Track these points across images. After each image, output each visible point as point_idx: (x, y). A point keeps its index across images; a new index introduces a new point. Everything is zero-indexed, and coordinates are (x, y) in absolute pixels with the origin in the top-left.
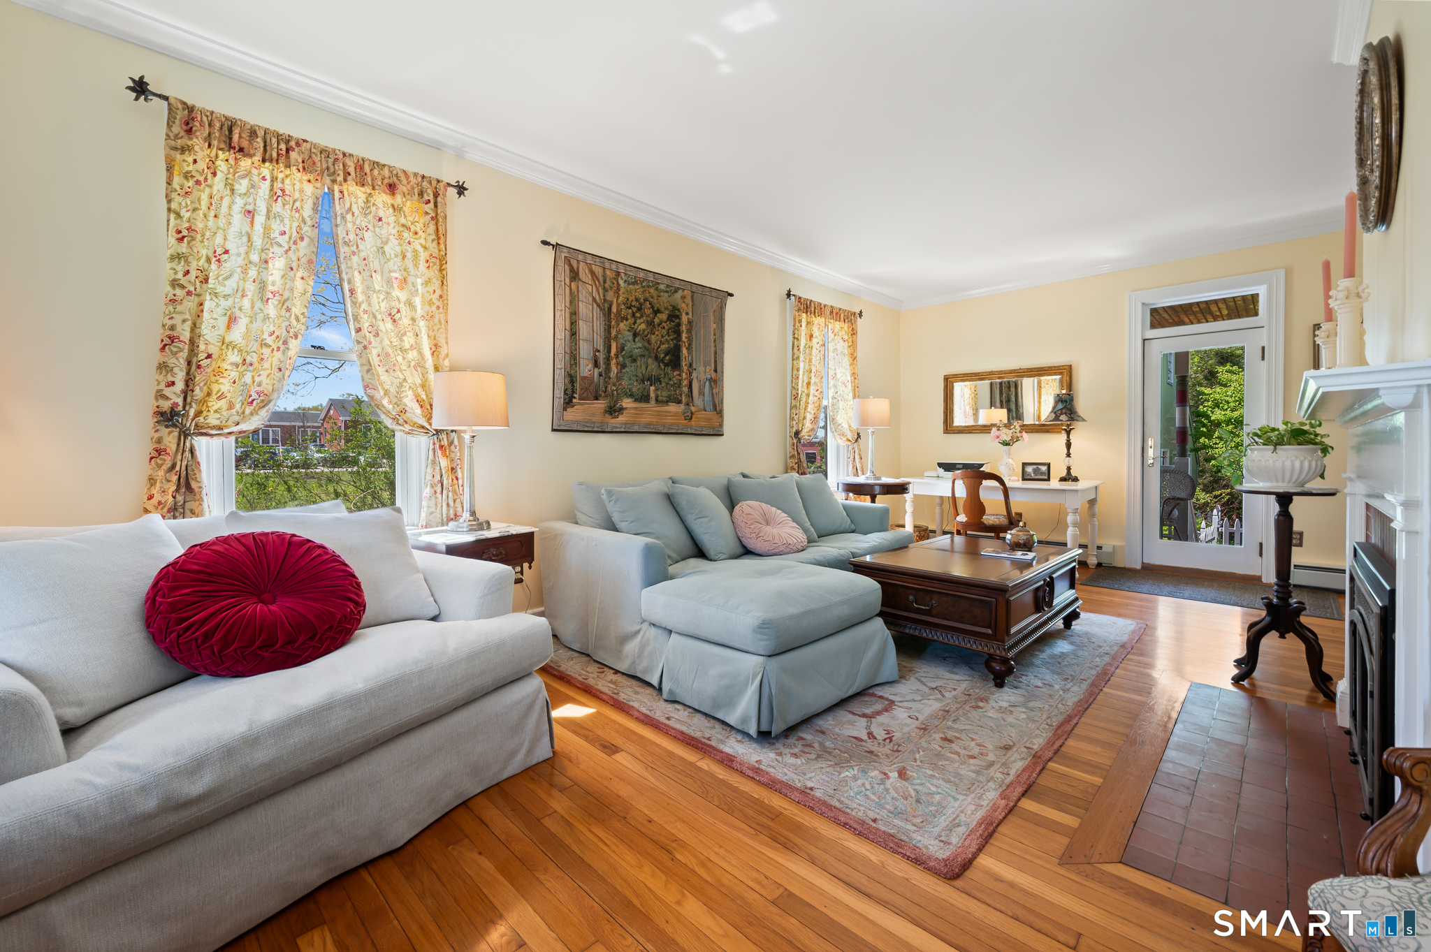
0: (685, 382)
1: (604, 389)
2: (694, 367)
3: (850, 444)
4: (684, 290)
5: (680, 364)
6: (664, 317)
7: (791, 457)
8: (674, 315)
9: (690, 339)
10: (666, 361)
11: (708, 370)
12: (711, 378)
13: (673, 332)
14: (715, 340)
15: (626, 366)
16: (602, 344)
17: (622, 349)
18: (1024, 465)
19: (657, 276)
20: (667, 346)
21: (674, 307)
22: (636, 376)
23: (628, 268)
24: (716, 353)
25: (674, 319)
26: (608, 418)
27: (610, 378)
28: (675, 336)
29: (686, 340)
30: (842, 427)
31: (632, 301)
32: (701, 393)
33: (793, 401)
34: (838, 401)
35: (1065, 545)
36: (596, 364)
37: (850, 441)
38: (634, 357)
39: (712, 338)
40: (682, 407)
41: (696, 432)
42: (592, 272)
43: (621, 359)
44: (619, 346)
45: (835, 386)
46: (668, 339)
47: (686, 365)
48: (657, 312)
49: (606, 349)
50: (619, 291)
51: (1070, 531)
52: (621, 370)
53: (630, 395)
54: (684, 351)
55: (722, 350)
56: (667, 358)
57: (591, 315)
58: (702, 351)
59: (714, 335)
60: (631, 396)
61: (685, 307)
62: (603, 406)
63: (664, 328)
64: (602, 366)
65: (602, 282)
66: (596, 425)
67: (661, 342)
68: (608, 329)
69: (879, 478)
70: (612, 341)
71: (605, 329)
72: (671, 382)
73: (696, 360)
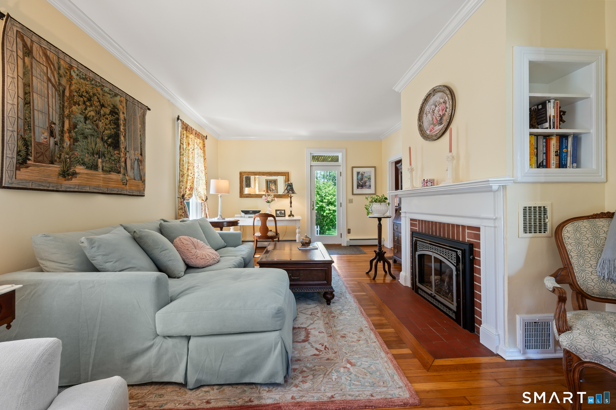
0: (123, 159)
1: (58, 156)
2: (127, 150)
3: (203, 202)
4: (121, 96)
5: (119, 147)
6: (108, 111)
7: (180, 209)
8: (114, 112)
9: (125, 130)
10: (109, 143)
11: (136, 154)
12: (139, 159)
13: (114, 123)
14: (140, 135)
15: (78, 141)
16: (57, 119)
17: (75, 126)
18: (276, 210)
19: (102, 80)
20: (109, 132)
21: (114, 106)
22: (88, 150)
23: (80, 66)
24: (141, 143)
25: (114, 114)
26: (61, 180)
27: (63, 147)
28: (115, 126)
29: (123, 131)
30: (201, 193)
31: (83, 92)
32: (132, 168)
33: (181, 178)
34: (200, 180)
35: (295, 241)
36: (52, 134)
37: (203, 200)
38: (86, 135)
39: (139, 133)
40: (121, 176)
41: (130, 194)
42: (47, 57)
43: (74, 134)
44: (72, 124)
45: (198, 172)
46: (110, 127)
47: (123, 148)
48: (103, 106)
49: (61, 123)
50: (72, 80)
51: (297, 236)
52: (74, 142)
53: (82, 164)
54: (122, 138)
55: (145, 142)
56: (110, 140)
57: (46, 92)
58: (133, 140)
59: (140, 132)
60: (84, 164)
61: (122, 109)
62: (57, 169)
63: (107, 119)
64: (58, 138)
65: (57, 68)
66: (51, 185)
67: (105, 128)
68: (62, 108)
69: (224, 219)
70: (65, 118)
71: (60, 107)
72: (113, 158)
73: (129, 145)
